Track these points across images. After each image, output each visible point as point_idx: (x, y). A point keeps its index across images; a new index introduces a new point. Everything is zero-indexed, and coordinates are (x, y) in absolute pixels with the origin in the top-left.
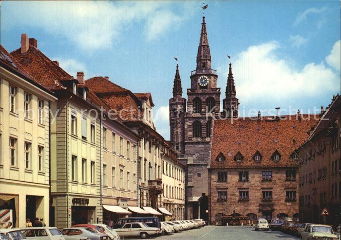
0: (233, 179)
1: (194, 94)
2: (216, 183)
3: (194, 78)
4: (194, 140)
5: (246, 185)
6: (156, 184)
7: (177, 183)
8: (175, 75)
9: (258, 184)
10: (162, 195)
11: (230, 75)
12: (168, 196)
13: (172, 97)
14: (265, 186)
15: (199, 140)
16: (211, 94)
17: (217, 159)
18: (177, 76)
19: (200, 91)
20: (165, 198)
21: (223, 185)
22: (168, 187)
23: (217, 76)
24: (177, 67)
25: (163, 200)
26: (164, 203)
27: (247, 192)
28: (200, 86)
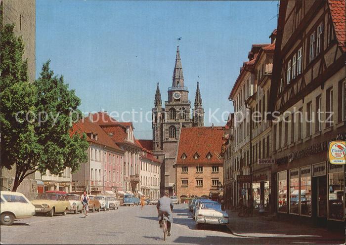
0: (192, 172)
1: (170, 105)
2: (181, 174)
3: (170, 93)
4: (170, 140)
5: (201, 176)
6: (135, 177)
7: (152, 175)
8: (156, 90)
9: (209, 175)
10: (140, 183)
11: (198, 90)
12: (145, 184)
13: (154, 107)
14: (214, 177)
15: (174, 139)
16: (183, 105)
17: (182, 157)
18: (158, 92)
19: (175, 103)
20: (143, 185)
21: (185, 176)
22: (148, 178)
23: (188, 92)
24: (158, 84)
25: (141, 187)
26: (142, 189)
27: (202, 181)
28: (175, 100)
